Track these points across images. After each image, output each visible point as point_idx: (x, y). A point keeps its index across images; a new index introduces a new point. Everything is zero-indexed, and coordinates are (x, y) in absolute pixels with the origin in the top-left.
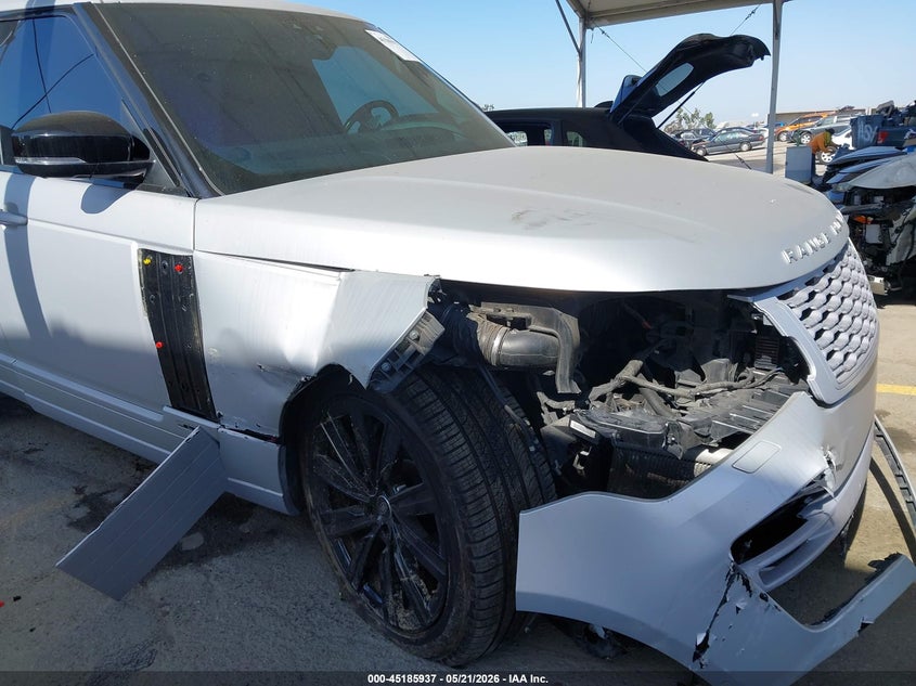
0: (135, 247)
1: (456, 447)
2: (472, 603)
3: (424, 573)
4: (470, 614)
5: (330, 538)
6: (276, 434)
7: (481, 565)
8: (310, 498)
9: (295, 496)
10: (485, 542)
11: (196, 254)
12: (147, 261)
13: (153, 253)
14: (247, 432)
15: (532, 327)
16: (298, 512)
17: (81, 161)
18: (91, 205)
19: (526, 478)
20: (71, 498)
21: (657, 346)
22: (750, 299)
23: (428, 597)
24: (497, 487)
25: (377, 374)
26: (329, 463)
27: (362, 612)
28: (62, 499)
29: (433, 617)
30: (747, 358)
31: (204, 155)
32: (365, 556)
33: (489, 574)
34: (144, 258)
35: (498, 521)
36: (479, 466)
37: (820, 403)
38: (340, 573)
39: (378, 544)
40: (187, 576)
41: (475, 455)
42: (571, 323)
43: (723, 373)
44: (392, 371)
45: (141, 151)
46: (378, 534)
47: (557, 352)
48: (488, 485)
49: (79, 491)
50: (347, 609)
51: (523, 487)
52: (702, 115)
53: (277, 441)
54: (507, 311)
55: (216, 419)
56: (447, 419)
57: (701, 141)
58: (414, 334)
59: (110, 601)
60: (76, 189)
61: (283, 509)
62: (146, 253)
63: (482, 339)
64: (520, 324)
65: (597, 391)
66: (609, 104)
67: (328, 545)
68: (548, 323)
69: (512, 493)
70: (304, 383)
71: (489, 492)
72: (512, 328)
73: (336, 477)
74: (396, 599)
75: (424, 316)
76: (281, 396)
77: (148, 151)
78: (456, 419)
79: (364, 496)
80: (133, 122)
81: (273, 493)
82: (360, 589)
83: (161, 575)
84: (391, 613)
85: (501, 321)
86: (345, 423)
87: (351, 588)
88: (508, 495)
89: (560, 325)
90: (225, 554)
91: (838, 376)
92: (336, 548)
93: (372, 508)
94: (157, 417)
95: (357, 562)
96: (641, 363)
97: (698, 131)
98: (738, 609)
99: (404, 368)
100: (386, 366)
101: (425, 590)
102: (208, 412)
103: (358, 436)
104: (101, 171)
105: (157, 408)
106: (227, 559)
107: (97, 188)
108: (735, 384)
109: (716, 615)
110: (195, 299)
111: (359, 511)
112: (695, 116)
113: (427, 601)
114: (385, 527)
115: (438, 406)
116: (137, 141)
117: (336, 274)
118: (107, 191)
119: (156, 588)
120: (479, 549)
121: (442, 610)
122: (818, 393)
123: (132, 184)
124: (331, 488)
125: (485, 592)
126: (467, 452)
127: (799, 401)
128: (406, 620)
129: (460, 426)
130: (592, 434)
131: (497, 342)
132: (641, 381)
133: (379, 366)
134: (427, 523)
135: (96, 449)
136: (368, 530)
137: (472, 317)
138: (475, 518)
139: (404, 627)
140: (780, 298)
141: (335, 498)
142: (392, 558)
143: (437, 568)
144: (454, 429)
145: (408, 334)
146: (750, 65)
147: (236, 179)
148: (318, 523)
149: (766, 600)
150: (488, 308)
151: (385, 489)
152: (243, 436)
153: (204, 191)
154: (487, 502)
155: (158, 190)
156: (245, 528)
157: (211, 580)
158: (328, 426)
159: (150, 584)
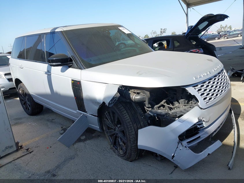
0: (70, 79)
1: (126, 117)
2: (131, 147)
3: (123, 142)
4: (131, 150)
5: (108, 136)
6: (97, 115)
7: (132, 140)
8: (104, 128)
9: (102, 128)
10: (132, 135)
11: (81, 81)
12: (73, 82)
13: (74, 80)
14: (92, 115)
15: (140, 94)
16: (102, 131)
17: (60, 63)
18: (63, 71)
19: (141, 124)
20: (61, 129)
21: (170, 97)
22: (185, 88)
23: (124, 147)
24: (135, 125)
25: (109, 103)
26: (107, 121)
27: (114, 151)
28: (59, 129)
29: (125, 151)
30: (190, 99)
31: (83, 61)
32: (114, 139)
33: (133, 142)
34: (72, 81)
35: (135, 131)
36: (131, 121)
37: (201, 109)
38: (110, 143)
39: (116, 137)
40: (81, 144)
41: (131, 119)
42: (148, 93)
43: (183, 102)
44: (112, 103)
45: (71, 60)
46: (116, 135)
47: (146, 99)
48: (133, 125)
49: (62, 128)
50: (111, 150)
51: (141, 125)
52: (228, 26)
53: (97, 117)
54: (136, 91)
55: (86, 112)
56: (125, 112)
57: (226, 34)
58: (115, 96)
59: (67, 148)
60: (60, 68)
61: (99, 130)
62: (72, 80)
63: (131, 96)
64: (138, 93)
65: (156, 106)
66: (185, 33)
67: (108, 137)
68: (143, 93)
69: (138, 126)
70: (101, 105)
71: (133, 126)
72: (137, 94)
73: (108, 124)
74: (119, 148)
75: (117, 93)
76: (97, 108)
77: (72, 60)
78: (127, 112)
79: (113, 128)
80: (69, 54)
81: (97, 127)
82: (114, 146)
83: (77, 144)
84: (119, 151)
85: (135, 93)
86: (109, 113)
87: (112, 146)
88: (137, 127)
89: (145, 94)
90: (89, 140)
91: (206, 103)
92: (109, 138)
93: (115, 130)
94: (75, 112)
95: (113, 140)
96: (166, 100)
97: (225, 32)
98: (180, 149)
99: (113, 102)
100: (110, 102)
101: (124, 146)
102: (85, 111)
103: (111, 115)
104: (64, 65)
105: (75, 110)
106: (89, 141)
107: (64, 67)
108: (186, 105)
109: (176, 150)
110: (81, 89)
111: (113, 130)
112: (226, 26)
113: (124, 148)
114: (117, 133)
115: (124, 110)
116: (70, 58)
117: (105, 84)
118: (65, 68)
119: (76, 146)
120: (131, 137)
121: (126, 149)
122: (201, 106)
123: (70, 67)
124: (108, 126)
125: (133, 145)
126: (129, 118)
127: (196, 108)
128: (121, 152)
129: (128, 113)
130: (152, 115)
131: (134, 97)
132: (165, 104)
133: (109, 102)
134: (123, 132)
135: (65, 119)
136: (114, 134)
137: (130, 92)
138: (130, 131)
139: (121, 154)
140: (193, 87)
141: (109, 128)
142: (118, 140)
143: (125, 141)
144: (127, 114)
145: (114, 96)
146: (224, 20)
147: (89, 65)
148: (106, 133)
149: (186, 148)
150: (133, 90)
151: (117, 126)
152: (91, 115)
153: (83, 68)
154: (133, 128)
155: (74, 68)
156: (93, 135)
157: (86, 145)
158: (106, 114)
159: (75, 145)
